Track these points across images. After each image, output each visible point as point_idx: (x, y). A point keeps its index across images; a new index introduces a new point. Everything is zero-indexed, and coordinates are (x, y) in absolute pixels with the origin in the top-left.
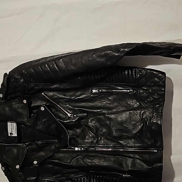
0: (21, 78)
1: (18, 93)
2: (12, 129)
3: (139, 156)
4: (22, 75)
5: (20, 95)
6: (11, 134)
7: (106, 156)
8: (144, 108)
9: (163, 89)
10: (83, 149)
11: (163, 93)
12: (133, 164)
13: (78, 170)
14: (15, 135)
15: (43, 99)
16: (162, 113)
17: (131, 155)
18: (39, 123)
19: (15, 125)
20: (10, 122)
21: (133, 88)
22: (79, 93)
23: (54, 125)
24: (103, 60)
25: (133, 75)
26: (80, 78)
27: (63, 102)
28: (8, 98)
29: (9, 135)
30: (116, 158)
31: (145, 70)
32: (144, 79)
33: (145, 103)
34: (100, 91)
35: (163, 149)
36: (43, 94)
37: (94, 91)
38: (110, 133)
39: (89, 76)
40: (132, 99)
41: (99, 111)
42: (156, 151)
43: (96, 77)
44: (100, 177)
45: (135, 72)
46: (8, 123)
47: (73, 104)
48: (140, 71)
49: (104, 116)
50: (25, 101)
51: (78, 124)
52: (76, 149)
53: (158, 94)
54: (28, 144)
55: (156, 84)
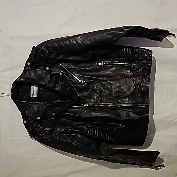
0: (46, 50)
1: (42, 63)
2: (34, 91)
3: (131, 110)
4: (48, 48)
5: (43, 64)
6: (32, 95)
7: (108, 110)
8: (136, 76)
9: (150, 62)
10: (90, 105)
11: (150, 64)
12: (128, 115)
13: (85, 123)
14: (36, 96)
15: (61, 68)
16: (149, 78)
17: (126, 109)
18: (57, 85)
19: (36, 88)
20: (33, 86)
21: (129, 62)
22: (88, 65)
23: (68, 88)
24: (110, 37)
25: (129, 52)
26: (91, 52)
27: (75, 71)
28: (33, 67)
29: (31, 96)
30: (115, 111)
31: (137, 49)
32: (137, 55)
33: (137, 72)
34: (105, 63)
35: (149, 105)
36: (61, 64)
37: (100, 64)
38: (111, 94)
39: (98, 51)
40: (128, 70)
41: (103, 78)
42: (144, 106)
43: (103, 52)
44: (101, 128)
45: (131, 50)
46: (31, 86)
47: (83, 73)
48: (134, 49)
49: (107, 82)
50: (48, 68)
51: (86, 88)
52: (85, 105)
53: (146, 66)
54: (47, 103)
55: (146, 59)
